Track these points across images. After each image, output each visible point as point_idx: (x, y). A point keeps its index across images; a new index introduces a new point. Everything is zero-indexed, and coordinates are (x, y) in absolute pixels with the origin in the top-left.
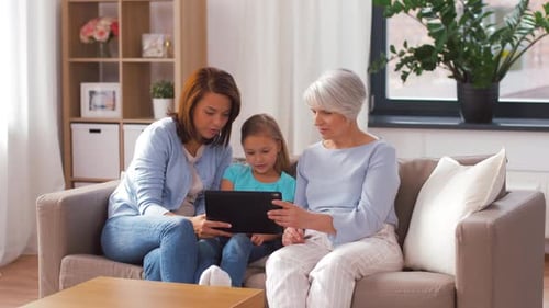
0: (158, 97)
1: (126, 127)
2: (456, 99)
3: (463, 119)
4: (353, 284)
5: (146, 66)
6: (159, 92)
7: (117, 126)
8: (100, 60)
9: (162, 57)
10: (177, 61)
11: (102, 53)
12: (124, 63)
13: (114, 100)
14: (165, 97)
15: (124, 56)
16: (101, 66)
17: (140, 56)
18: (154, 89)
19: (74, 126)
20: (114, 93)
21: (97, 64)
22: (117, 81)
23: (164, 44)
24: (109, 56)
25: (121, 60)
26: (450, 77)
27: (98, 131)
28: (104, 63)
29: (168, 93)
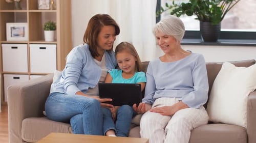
0: (47, 30)
1: (31, 45)
2: (199, 30)
3: (203, 40)
4: (190, 133)
5: (40, 14)
6: (48, 27)
7: (26, 45)
8: (15, 11)
9: (50, 9)
10: (58, 11)
11: (17, 8)
12: (30, 13)
13: (24, 32)
14: (51, 30)
15: (30, 9)
16: (15, 14)
17: (37, 8)
18: (45, 26)
19: (3, 45)
20: (24, 28)
21: (13, 13)
22: (26, 22)
23: (50, 3)
24: (21, 9)
25: (28, 11)
26: (196, 19)
27: (16, 48)
28: (17, 13)
29: (52, 27)
